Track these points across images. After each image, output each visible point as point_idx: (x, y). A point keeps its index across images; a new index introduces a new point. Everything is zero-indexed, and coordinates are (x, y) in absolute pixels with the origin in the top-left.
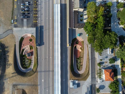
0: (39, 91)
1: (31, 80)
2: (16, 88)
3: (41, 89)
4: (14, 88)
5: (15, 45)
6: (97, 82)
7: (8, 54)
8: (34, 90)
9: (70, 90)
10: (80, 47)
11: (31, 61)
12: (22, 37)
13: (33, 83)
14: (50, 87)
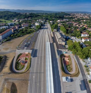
0: (29, 84)
1: (22, 76)
2: (7, 81)
3: (31, 83)
4: (6, 81)
5: (15, 57)
6: (88, 77)
7: (7, 61)
8: (24, 84)
9: (63, 84)
10: (68, 58)
11: (24, 66)
12: (21, 53)
13: (23, 79)
14: (41, 82)
